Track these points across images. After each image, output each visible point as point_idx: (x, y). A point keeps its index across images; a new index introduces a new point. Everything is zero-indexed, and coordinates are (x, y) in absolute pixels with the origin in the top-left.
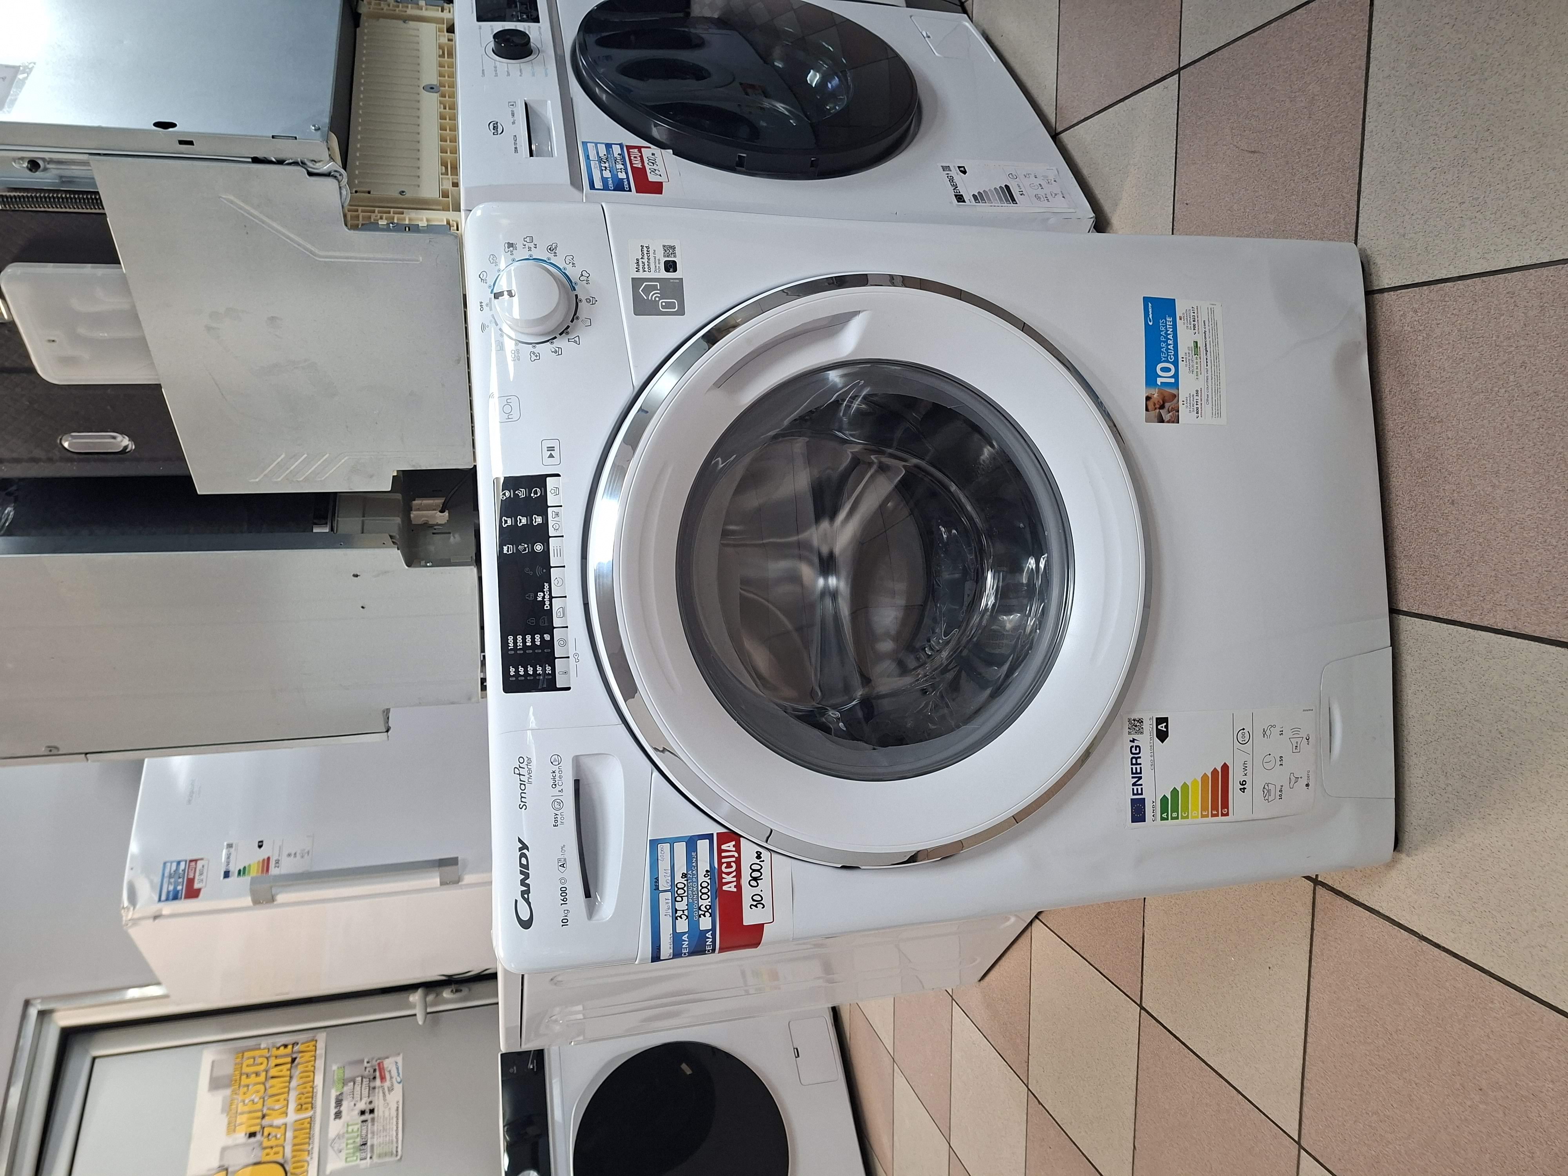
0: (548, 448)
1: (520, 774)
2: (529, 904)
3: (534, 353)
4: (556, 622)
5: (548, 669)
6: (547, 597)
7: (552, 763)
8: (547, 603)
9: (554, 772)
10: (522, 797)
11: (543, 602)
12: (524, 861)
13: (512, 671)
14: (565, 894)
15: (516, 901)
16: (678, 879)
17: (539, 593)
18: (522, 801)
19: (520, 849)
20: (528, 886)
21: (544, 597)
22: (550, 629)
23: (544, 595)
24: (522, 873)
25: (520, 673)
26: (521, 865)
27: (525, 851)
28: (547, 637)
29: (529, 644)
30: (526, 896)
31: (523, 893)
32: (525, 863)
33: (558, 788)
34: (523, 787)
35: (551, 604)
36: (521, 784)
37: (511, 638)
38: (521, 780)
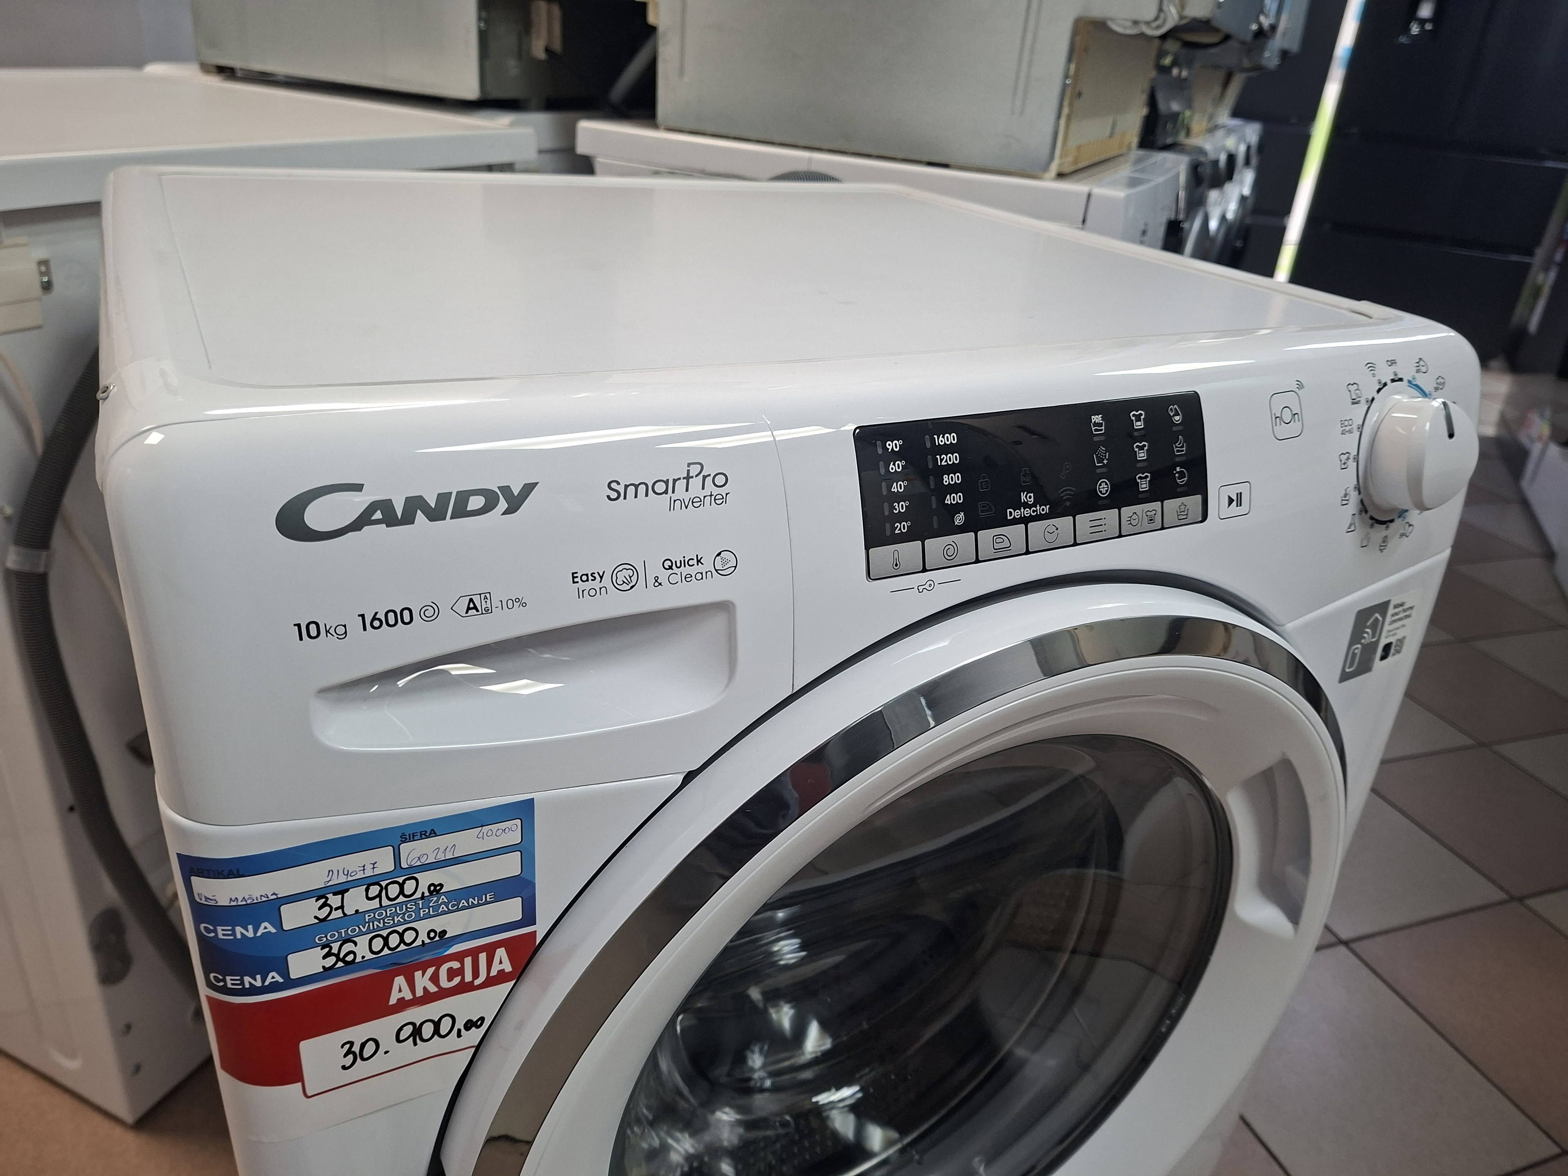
0: (1241, 493)
1: (688, 478)
2: (357, 525)
3: (1348, 459)
4: (985, 536)
5: (902, 527)
6: (1027, 512)
7: (719, 554)
8: (1017, 514)
9: (699, 561)
10: (636, 487)
11: (1018, 505)
12: (475, 503)
13: (893, 445)
14: (392, 621)
15: (358, 488)
16: (426, 879)
17: (1032, 495)
18: (626, 487)
19: (506, 490)
20: (408, 519)
21: (1026, 505)
22: (973, 526)
23: (1030, 507)
24: (443, 498)
25: (891, 466)
26: (464, 497)
27: (503, 505)
28: (959, 519)
29: (946, 480)
30: (378, 515)
31: (386, 506)
32: (470, 508)
33: (663, 575)
34: (659, 488)
35: (1015, 522)
36: (666, 482)
37: (951, 438)
38: (675, 481)
